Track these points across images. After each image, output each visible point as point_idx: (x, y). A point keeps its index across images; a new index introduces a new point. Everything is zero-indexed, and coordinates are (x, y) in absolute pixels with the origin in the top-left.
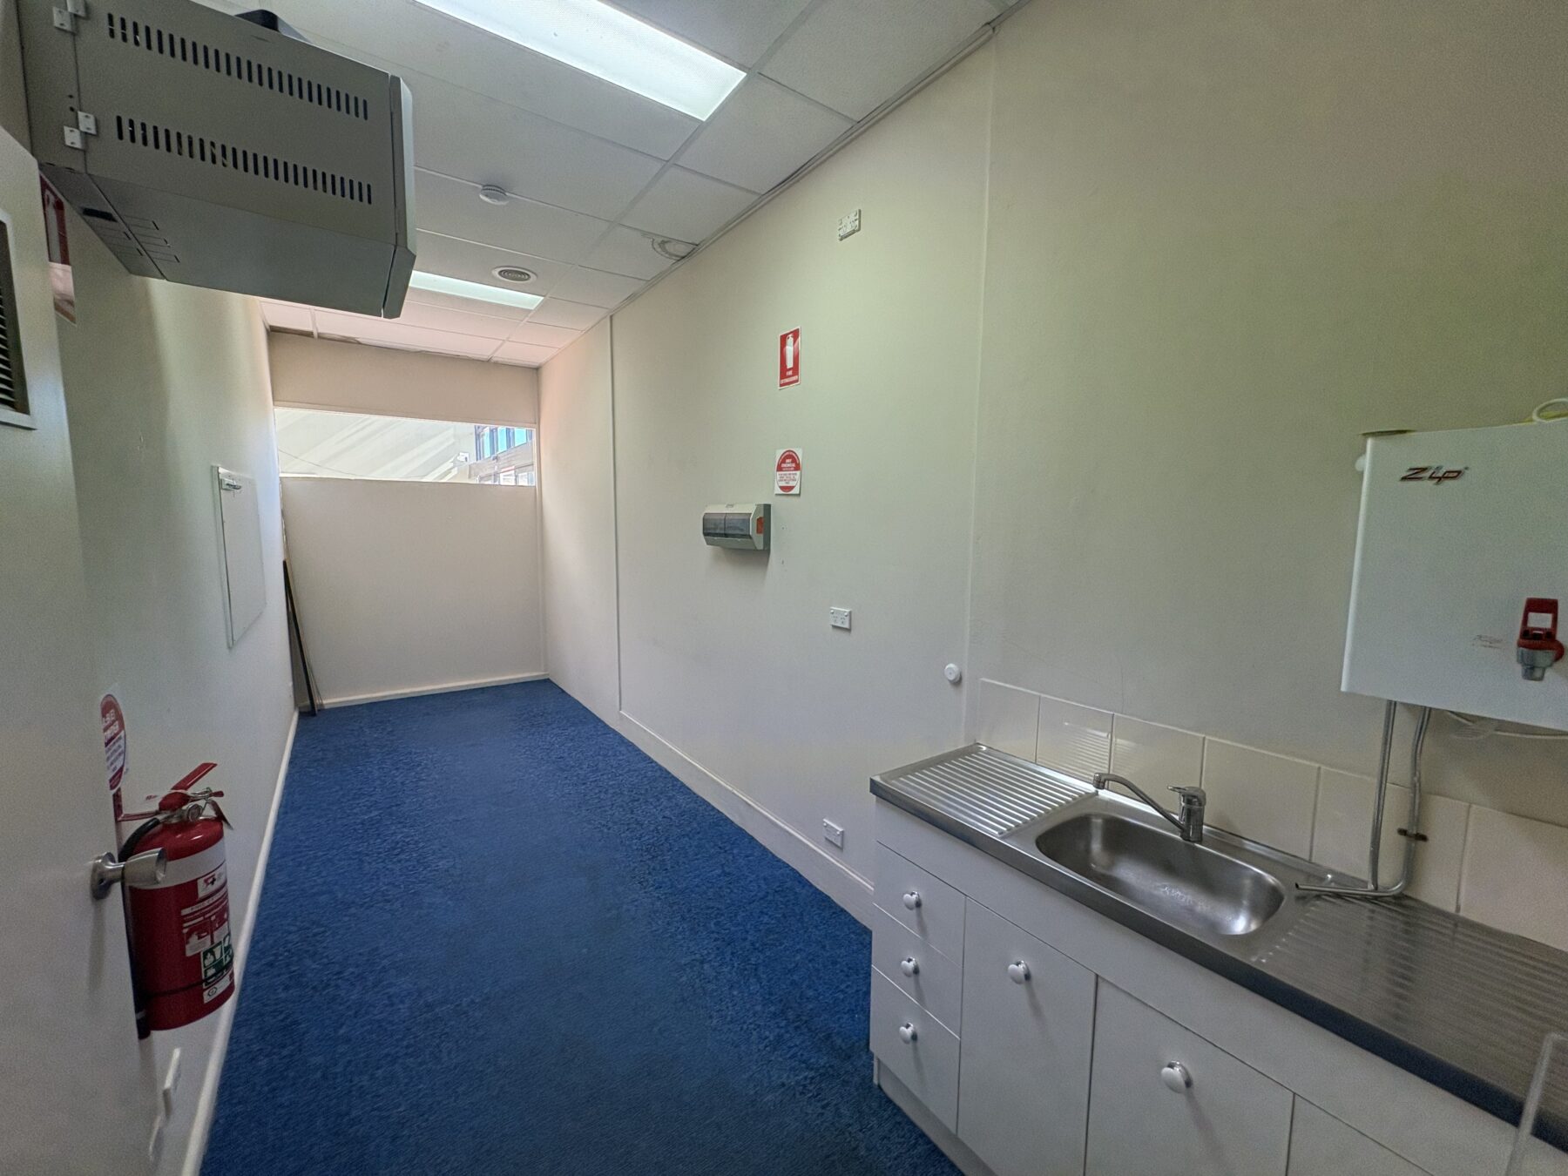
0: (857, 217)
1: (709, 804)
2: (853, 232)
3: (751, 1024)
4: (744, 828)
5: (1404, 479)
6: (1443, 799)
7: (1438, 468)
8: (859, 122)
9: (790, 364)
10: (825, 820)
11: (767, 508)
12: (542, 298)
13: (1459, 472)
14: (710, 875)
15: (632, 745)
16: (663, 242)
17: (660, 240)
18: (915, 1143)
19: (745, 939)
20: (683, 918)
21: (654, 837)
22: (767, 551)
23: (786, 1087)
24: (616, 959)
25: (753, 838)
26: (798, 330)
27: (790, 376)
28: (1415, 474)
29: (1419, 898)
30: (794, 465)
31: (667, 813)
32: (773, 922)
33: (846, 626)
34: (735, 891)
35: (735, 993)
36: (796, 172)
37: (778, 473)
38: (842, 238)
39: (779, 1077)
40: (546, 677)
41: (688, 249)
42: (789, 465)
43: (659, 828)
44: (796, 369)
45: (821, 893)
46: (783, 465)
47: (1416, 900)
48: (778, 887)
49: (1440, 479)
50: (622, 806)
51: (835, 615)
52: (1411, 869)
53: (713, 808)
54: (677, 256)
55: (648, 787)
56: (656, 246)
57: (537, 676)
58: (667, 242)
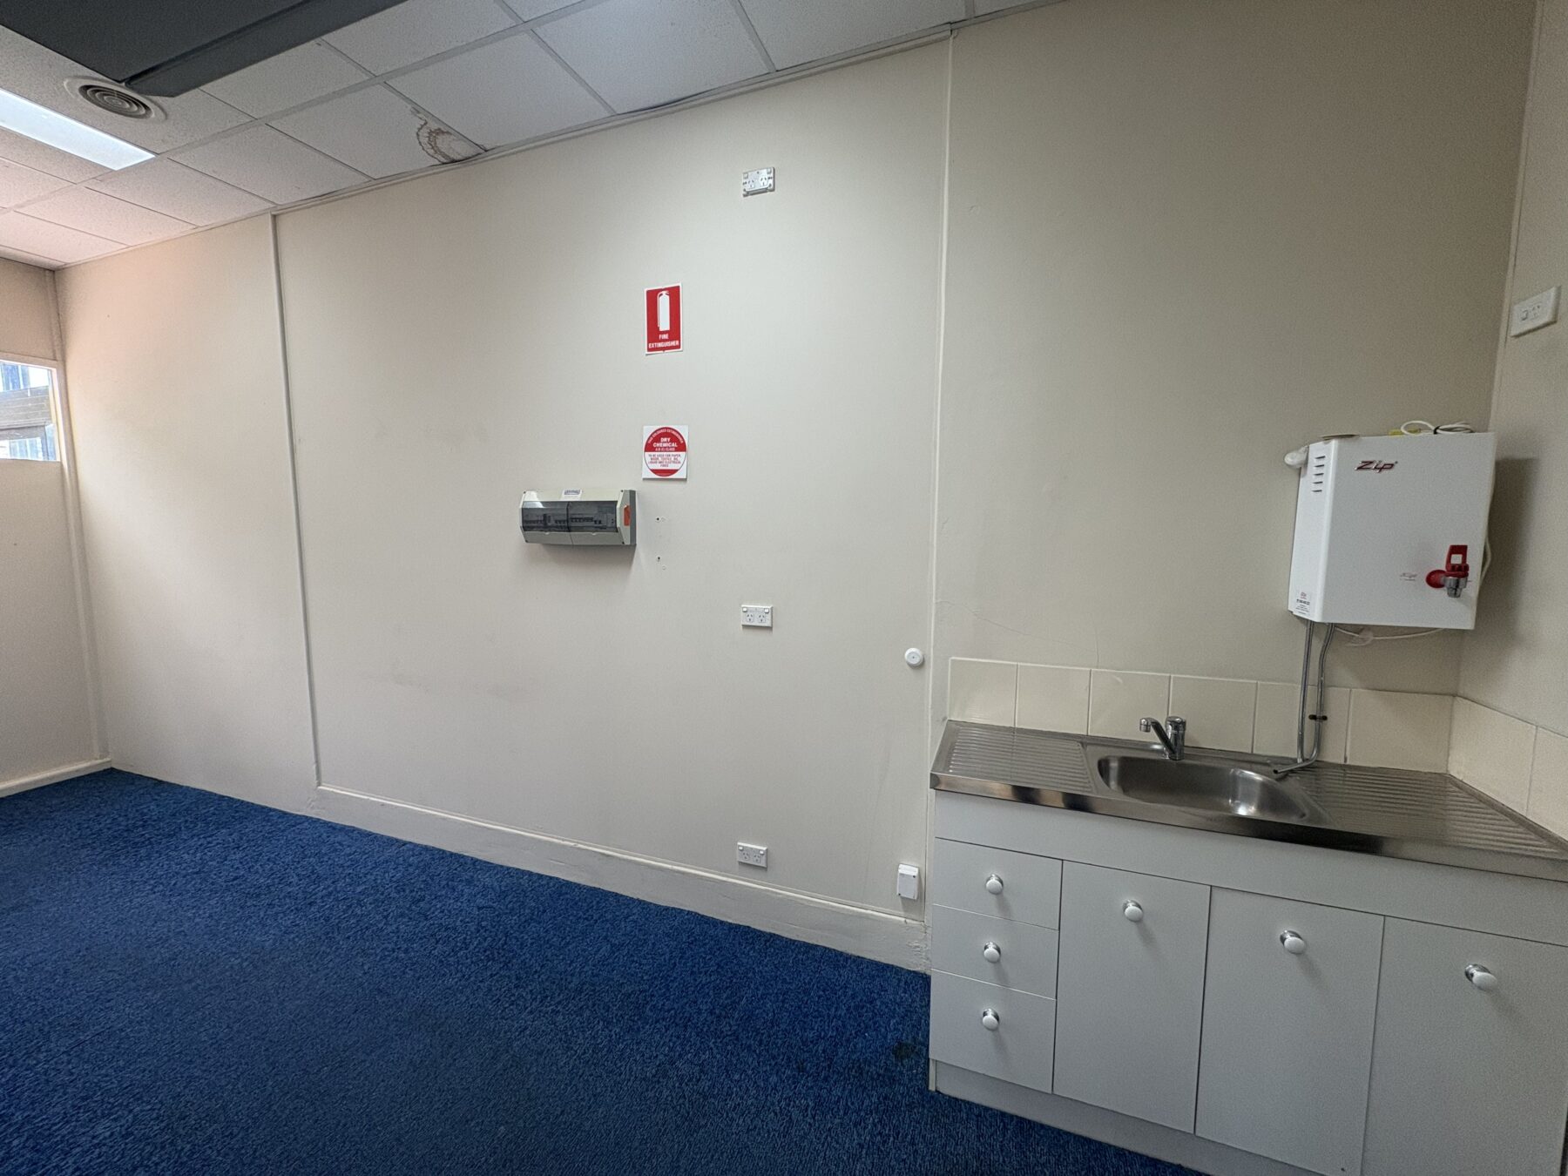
0: (772, 175)
1: (530, 874)
2: (765, 191)
3: (779, 1102)
4: (597, 886)
5: (1359, 468)
6: (1336, 689)
7: (1380, 462)
8: (777, 71)
9: (664, 324)
10: (739, 844)
11: (632, 494)
12: (151, 156)
13: (1392, 465)
14: (598, 956)
15: (353, 829)
16: (439, 132)
17: (434, 126)
18: (1004, 1126)
19: (699, 1012)
20: (608, 1023)
21: (485, 939)
22: (633, 546)
23: (866, 1146)
24: (557, 1117)
25: (617, 894)
26: (678, 287)
27: (665, 341)
28: (1365, 466)
29: (1325, 760)
30: (674, 445)
31: (480, 901)
32: (713, 978)
33: (768, 624)
34: (644, 962)
35: (737, 1077)
36: (683, 99)
37: (647, 454)
38: (747, 194)
39: (852, 1141)
40: (109, 767)
41: (470, 151)
42: (665, 445)
43: (484, 924)
44: (675, 333)
45: (738, 926)
46: (655, 445)
47: (1323, 762)
48: (689, 937)
49: (1381, 469)
50: (402, 915)
51: (749, 613)
52: (1318, 742)
53: (540, 876)
54: (445, 156)
55: (424, 877)
56: (425, 133)
57: (87, 768)
58: (443, 133)
